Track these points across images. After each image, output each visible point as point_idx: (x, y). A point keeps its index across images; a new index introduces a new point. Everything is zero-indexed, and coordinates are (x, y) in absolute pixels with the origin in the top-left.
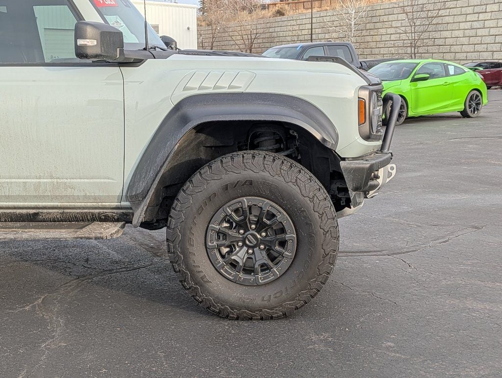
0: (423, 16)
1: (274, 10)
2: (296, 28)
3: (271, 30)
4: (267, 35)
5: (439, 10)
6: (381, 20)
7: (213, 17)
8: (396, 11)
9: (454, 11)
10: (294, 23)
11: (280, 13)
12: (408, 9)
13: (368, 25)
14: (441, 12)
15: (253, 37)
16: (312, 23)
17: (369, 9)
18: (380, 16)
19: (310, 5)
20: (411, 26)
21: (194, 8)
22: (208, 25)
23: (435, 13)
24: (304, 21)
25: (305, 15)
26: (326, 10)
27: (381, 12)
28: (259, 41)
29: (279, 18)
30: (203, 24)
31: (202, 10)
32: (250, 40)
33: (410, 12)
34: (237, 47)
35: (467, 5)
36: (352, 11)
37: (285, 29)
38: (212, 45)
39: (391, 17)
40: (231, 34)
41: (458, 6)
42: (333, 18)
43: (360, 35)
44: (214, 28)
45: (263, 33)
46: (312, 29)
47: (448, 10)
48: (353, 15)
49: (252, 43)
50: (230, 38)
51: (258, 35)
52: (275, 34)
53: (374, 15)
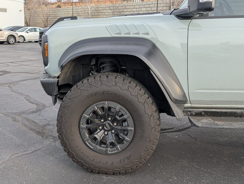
0: (117, 11)
1: (56, 5)
2: (66, 13)
3: (55, 13)
4: (54, 15)
5: (124, 9)
6: (101, 12)
7: (30, 7)
8: (107, 8)
9: (129, 10)
10: (65, 11)
11: (59, 7)
12: (112, 8)
13: (96, 13)
14: (124, 10)
15: (48, 16)
16: (73, 11)
17: (96, 7)
18: (100, 10)
19: (71, 4)
20: (113, 15)
21: (22, 2)
22: (28, 10)
23: (122, 10)
24: (69, 11)
25: (70, 8)
26: (78, 6)
27: (101, 9)
28: (50, 18)
29: (59, 9)
30: (26, 9)
31: (25, 3)
32: (47, 17)
33: (112, 9)
34: (41, 20)
35: (134, 8)
36: (89, 7)
37: (61, 13)
38: (30, 18)
39: (105, 11)
40: (38, 14)
41: (130, 8)
42: (82, 10)
43: (92, 17)
44: (31, 11)
45: (52, 14)
46: (73, 14)
47: (127, 9)
48: (90, 9)
49: (48, 18)
50: (38, 16)
51: (50, 15)
52: (57, 15)
53: (98, 10)
